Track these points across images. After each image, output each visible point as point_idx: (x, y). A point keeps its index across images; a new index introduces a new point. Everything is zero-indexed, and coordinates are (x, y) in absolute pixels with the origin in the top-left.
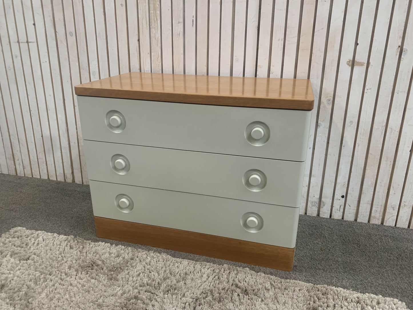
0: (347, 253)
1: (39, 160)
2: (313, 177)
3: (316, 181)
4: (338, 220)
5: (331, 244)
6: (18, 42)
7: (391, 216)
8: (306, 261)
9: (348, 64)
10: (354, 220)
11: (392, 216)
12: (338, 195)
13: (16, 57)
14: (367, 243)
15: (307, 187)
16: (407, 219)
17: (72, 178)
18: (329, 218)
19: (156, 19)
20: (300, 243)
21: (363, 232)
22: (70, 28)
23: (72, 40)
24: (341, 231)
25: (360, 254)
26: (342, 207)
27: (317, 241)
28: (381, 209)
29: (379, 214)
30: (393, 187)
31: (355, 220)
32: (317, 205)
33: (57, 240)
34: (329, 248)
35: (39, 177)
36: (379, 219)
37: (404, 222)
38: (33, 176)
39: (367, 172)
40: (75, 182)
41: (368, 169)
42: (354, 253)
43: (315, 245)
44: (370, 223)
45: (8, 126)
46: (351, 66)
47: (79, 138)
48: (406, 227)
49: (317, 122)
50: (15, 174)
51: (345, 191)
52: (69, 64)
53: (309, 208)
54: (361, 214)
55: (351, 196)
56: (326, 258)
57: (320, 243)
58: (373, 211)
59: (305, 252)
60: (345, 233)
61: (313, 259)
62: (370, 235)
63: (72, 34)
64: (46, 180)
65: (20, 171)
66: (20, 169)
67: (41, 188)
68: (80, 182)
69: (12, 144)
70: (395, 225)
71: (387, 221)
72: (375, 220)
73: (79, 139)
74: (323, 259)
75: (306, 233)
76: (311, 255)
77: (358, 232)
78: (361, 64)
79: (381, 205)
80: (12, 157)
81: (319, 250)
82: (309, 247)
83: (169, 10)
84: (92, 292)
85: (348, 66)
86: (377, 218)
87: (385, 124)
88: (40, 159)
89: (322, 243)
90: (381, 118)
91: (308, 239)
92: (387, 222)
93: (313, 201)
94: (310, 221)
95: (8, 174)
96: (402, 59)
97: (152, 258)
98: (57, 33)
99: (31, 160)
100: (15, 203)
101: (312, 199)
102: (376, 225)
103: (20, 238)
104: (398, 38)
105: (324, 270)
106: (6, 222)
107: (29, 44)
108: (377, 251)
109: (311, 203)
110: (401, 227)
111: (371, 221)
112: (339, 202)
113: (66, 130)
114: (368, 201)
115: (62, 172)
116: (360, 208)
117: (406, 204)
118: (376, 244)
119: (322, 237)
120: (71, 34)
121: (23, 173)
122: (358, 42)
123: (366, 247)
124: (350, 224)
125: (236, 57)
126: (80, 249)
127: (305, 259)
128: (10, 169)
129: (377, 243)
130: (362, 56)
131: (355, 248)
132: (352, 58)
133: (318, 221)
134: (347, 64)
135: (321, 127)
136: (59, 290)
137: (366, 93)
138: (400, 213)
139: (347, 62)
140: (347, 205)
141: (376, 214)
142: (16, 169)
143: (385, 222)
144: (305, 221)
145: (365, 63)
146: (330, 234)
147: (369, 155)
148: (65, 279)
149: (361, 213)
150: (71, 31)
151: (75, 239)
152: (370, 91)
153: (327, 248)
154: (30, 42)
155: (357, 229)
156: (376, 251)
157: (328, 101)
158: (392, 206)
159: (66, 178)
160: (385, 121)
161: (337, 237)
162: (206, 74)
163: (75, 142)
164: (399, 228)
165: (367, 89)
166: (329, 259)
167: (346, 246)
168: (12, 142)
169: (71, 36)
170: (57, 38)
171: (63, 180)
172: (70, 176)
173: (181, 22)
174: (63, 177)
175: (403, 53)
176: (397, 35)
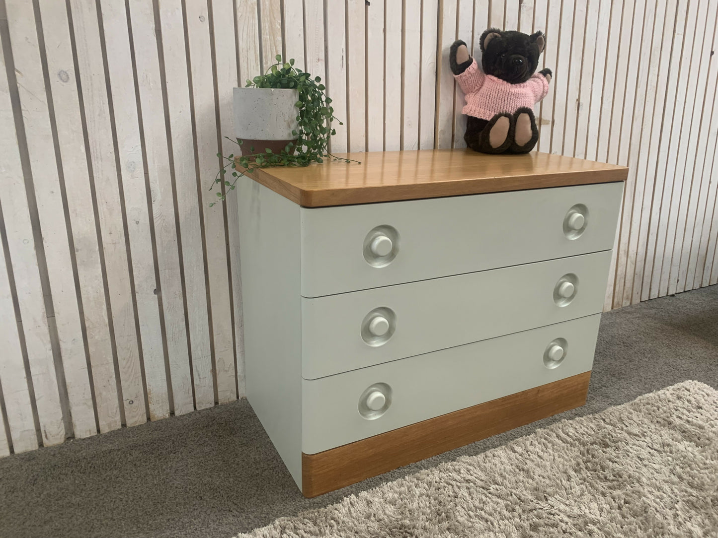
17: (63, 432)
19: (275, 50)
22: (61, 61)
23: (65, 92)
40: (74, 437)
47: (87, 325)
63: (68, 76)
68: (90, 431)
78: (547, 123)
83: (299, 35)
96: (580, 114)
98: (16, 73)
104: (575, 90)
115: (32, 426)
120: (64, 77)
125: (408, 119)
132: (539, 115)
145: (550, 121)
150: (65, 70)
159: (46, 436)
169: (64, 82)
170: (18, 85)
171: (35, 447)
172: (59, 428)
173: (322, 60)
174: (34, 437)
175: (580, 108)
176: (575, 86)
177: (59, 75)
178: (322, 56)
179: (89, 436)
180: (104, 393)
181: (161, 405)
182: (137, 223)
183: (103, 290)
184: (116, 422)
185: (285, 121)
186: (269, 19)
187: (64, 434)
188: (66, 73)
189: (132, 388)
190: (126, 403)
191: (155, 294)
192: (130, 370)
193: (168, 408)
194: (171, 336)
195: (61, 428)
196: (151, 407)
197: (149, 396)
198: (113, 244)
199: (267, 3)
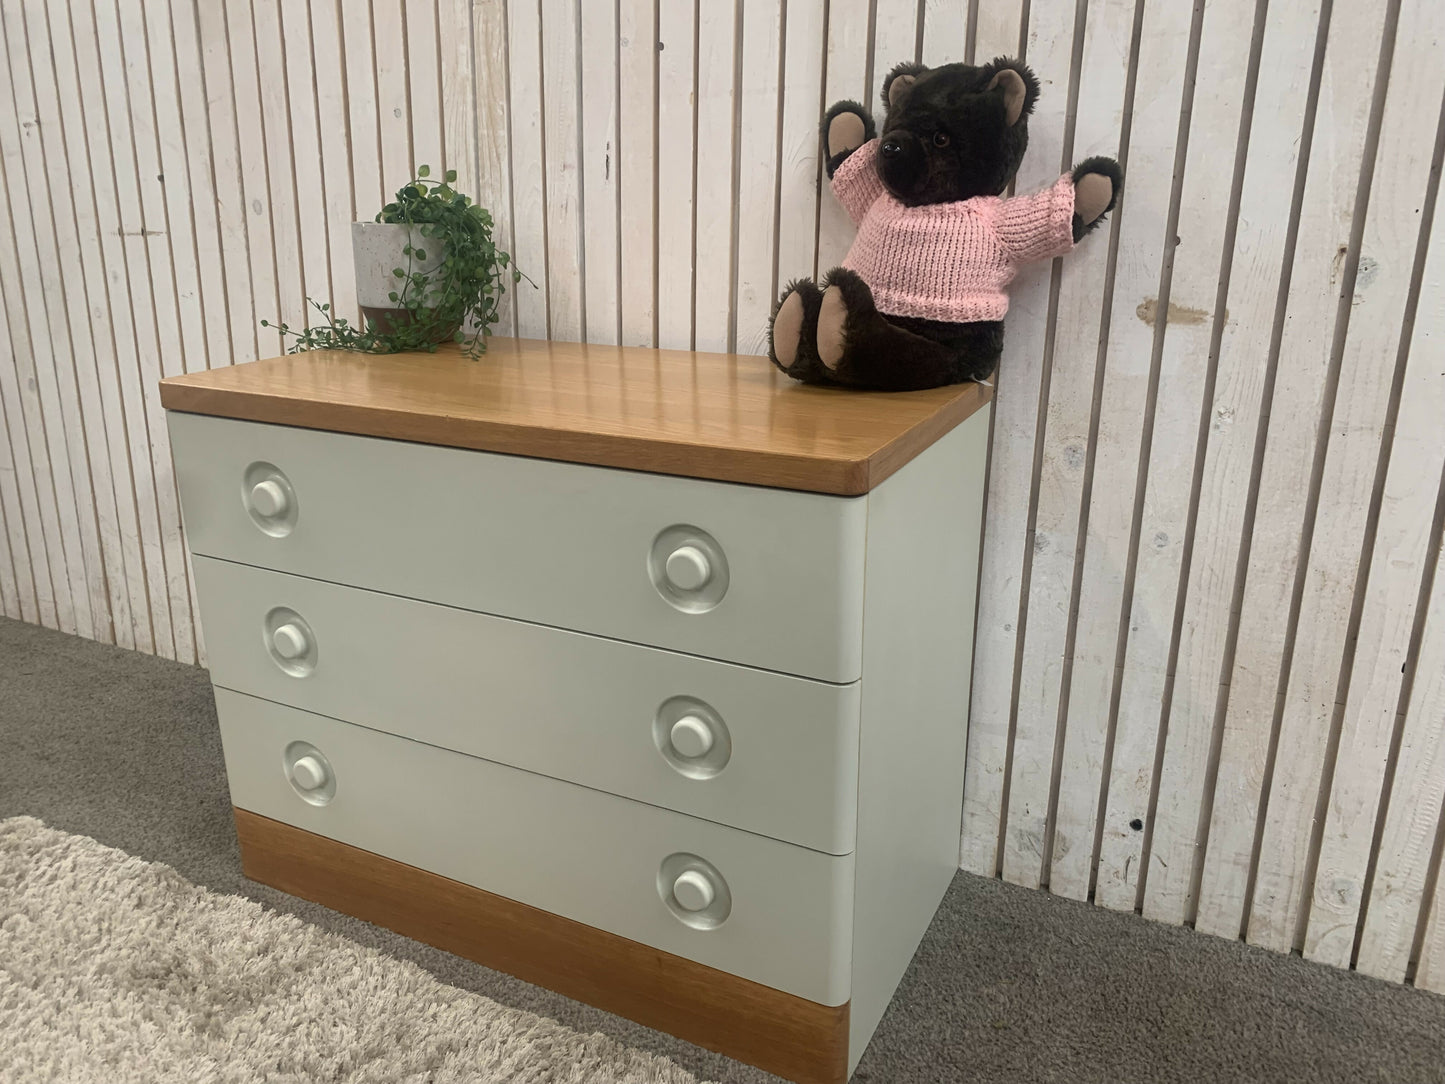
0: (1090, 1056)
1: (173, 602)
2: (1024, 738)
3: (1035, 752)
4: (1118, 914)
5: (1045, 1008)
6: (121, 232)
7: (1331, 926)
8: (913, 1062)
9: (1143, 317)
10: (1181, 923)
11: (1336, 927)
12: (1119, 816)
13: (115, 278)
14: (1196, 1025)
15: (1003, 773)
16: (1401, 944)
18: (1086, 904)
19: (495, 154)
20: (921, 988)
21: (1201, 976)
22: (256, 190)
24: (1108, 959)
25: (1145, 1068)
26: (1136, 866)
27: (993, 991)
28: (1292, 890)
29: (1282, 913)
30: (1338, 810)
31: (1185, 923)
32: (1040, 847)
33: (111, 872)
34: (1027, 1021)
35: (171, 657)
36: (1282, 933)
37: (1386, 957)
38: (155, 653)
39: (1230, 737)
41: (1233, 726)
42: (1124, 1058)
43: (977, 1004)
44: (1249, 941)
45: (93, 491)
46: (1152, 323)
48: (1399, 978)
49: (1031, 530)
50: (111, 643)
51: (1146, 804)
52: (253, 302)
53: (1008, 856)
54: (1211, 903)
55: (1170, 828)
56: (996, 1063)
57: (1002, 998)
58: (1257, 898)
59: (924, 1027)
60: (1121, 971)
61: (944, 1059)
62: (1225, 992)
63: (261, 206)
64: (190, 667)
65: (124, 635)
66: (122, 626)
67: (162, 693)
69: (104, 546)
70: (1353, 966)
71: (1315, 944)
72: (1269, 935)
74: (981, 1067)
75: (965, 951)
76: (945, 1039)
77: (1179, 972)
78: (1193, 317)
79: (1292, 878)
80: (103, 588)
81: (985, 1026)
82: (950, 1007)
83: (533, 124)
84: (124, 1065)
85: (1143, 323)
86: (1276, 929)
87: (1294, 552)
88: (175, 598)
89: (1011, 1001)
90: (1277, 530)
91: (960, 976)
92: (1317, 949)
93: (1022, 828)
94: (1004, 908)
95: (92, 638)
96: (1355, 300)
97: (367, 972)
99: (152, 601)
100: (64, 736)
101: (1021, 820)
102: (1270, 953)
103: (12, 853)
104: (1337, 219)
106: (11, 795)
107: (149, 238)
108: (1224, 1065)
109: (1016, 837)
110: (1377, 975)
111: (1251, 934)
112: (1122, 847)
114: (1238, 854)
116: (1206, 880)
117: (1395, 883)
118: (1235, 1032)
119: (1019, 975)
120: (258, 208)
121: (129, 638)
122: (1178, 235)
123: (1185, 1038)
124: (1161, 939)
125: (746, 287)
127: (911, 1054)
128: (97, 625)
129: (1238, 1028)
130: (1195, 286)
131: (1136, 1038)
132: (1158, 293)
133: (1034, 910)
134: (1139, 316)
135: (1045, 550)
136: (32, 1043)
137: (1217, 427)
138: (1369, 918)
139: (1139, 307)
140: (1153, 858)
141: (1269, 911)
142: (112, 624)
143: (1307, 945)
144: (986, 902)
145: (1206, 313)
146: (1058, 967)
147: (1235, 671)
148: (68, 1009)
149: (1211, 896)
150: (259, 198)
151: (164, 877)
152: (1230, 421)
153: (1023, 1021)
154: (151, 233)
155: (1180, 960)
156: (1219, 1060)
157: (1071, 452)
158: (1334, 884)
161: (1082, 982)
162: (651, 345)
164: (1364, 977)
165: (1220, 414)
166: (1009, 1069)
167: (1100, 1024)
168: (103, 540)
169: (257, 214)
173: (571, 166)
175: (1359, 276)
176: (1331, 205)
177: (254, 205)
178: (573, 159)
185: (384, 277)
188: (259, 203)
199: (484, 74)
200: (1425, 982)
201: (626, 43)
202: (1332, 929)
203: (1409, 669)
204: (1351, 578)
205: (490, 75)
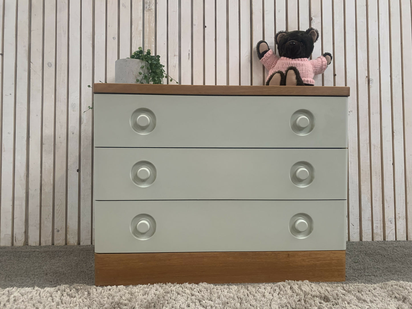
7: (390, 230)
11: (391, 230)
16: (404, 231)
17: (23, 240)
22: (50, 58)
23: (49, 72)
28: (381, 224)
29: (380, 230)
30: (386, 200)
31: (360, 240)
36: (381, 236)
37: (402, 235)
39: (362, 187)
40: (28, 245)
41: (363, 185)
44: (374, 240)
47: (43, 183)
48: (405, 239)
54: (365, 233)
55: (353, 215)
58: (374, 228)
68: (36, 242)
70: (396, 239)
72: (378, 237)
73: (43, 185)
79: (380, 220)
86: (379, 235)
87: (368, 141)
90: (364, 137)
92: (388, 237)
96: (370, 87)
97: (190, 290)
98: (31, 63)
102: (381, 241)
104: (365, 71)
105: (374, 275)
110: (401, 240)
111: (375, 238)
113: (24, 175)
114: (368, 218)
115: (10, 233)
116: (363, 226)
117: (400, 215)
120: (50, 65)
122: (336, 74)
126: (86, 296)
138: (397, 226)
140: (350, 224)
141: (377, 231)
143: (386, 237)
147: (361, 171)
149: (364, 231)
150: (50, 62)
151: (72, 287)
152: (351, 113)
158: (389, 219)
159: (15, 240)
160: (368, 139)
163: (36, 190)
165: (349, 112)
169: (49, 67)
170: (31, 68)
171: (9, 245)
172: (22, 237)
173: (177, 55)
174: (10, 239)
175: (370, 82)
176: (363, 68)
177: (48, 64)
178: (177, 54)
179: (35, 245)
180: (46, 222)
181: (73, 236)
182: (73, 133)
183: (52, 166)
184: (49, 240)
186: (148, 37)
187: (24, 241)
188: (51, 63)
189: (60, 224)
190: (55, 231)
191: (77, 172)
192: (60, 212)
193: (77, 239)
194: (83, 197)
195: (22, 238)
196: (68, 236)
197: (68, 229)
198: (60, 143)
199: (148, 30)
200: (410, 239)
201: (195, 25)
202: (391, 231)
203: (393, 164)
204: (379, 146)
205: (149, 30)
